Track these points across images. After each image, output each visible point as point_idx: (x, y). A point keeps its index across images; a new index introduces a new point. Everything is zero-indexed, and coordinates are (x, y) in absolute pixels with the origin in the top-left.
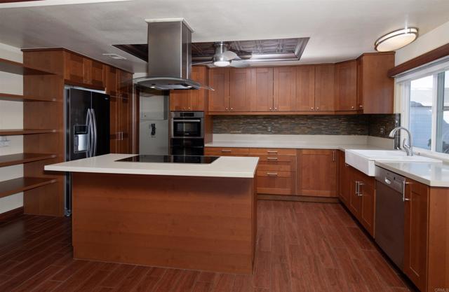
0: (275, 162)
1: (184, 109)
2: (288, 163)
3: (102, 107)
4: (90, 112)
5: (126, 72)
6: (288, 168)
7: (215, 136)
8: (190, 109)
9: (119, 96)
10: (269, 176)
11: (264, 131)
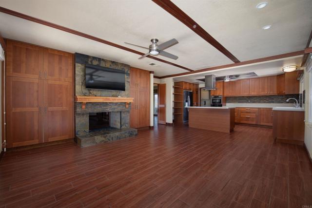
0: (249, 112)
1: (215, 95)
2: (254, 113)
3: (191, 95)
4: (189, 96)
5: (197, 85)
6: (255, 115)
7: (227, 104)
8: (217, 95)
9: (195, 92)
10: (247, 117)
11: (247, 102)
